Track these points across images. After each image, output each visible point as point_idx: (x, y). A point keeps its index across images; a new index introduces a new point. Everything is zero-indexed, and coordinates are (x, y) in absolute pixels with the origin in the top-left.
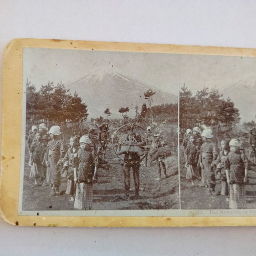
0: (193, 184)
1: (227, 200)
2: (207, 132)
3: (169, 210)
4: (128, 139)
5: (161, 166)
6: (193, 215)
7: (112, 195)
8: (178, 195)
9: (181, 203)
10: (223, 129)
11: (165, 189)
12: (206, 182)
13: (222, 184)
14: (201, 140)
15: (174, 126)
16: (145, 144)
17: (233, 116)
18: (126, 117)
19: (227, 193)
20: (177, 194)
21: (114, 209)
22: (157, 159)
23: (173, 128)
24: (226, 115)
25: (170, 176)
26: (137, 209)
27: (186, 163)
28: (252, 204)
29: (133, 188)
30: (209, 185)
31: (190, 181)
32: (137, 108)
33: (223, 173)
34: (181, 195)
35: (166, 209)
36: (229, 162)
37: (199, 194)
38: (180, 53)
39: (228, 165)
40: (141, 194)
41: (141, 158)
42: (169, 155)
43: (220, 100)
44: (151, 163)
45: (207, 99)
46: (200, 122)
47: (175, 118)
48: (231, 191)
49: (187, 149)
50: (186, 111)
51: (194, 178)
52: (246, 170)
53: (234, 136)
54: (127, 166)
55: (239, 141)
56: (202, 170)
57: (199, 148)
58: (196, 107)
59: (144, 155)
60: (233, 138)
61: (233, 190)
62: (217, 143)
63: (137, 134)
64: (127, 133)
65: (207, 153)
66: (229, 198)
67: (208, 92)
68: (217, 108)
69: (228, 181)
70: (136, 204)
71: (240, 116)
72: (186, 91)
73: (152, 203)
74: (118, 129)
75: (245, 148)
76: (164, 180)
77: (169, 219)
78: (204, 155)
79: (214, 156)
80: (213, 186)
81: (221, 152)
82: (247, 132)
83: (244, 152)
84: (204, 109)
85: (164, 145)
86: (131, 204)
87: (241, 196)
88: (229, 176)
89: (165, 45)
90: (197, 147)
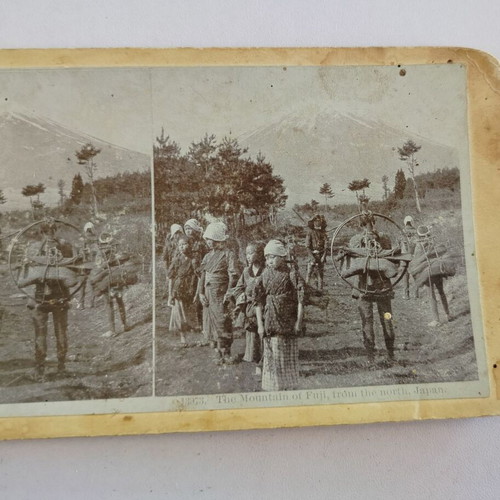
0: (183, 340)
1: (258, 371)
2: (215, 228)
3: (130, 399)
4: (43, 253)
5: (116, 306)
6: (182, 408)
7: (7, 373)
8: (150, 367)
9: (156, 384)
10: (251, 221)
11: (123, 354)
12: (211, 336)
13: (248, 338)
14: (202, 247)
15: (144, 220)
16: (79, 261)
17: (270, 193)
18: (37, 205)
19: (258, 357)
20: (147, 363)
21: (11, 402)
22: (105, 292)
23: (142, 223)
24: (255, 191)
25: (133, 327)
26: (59, 399)
27: (170, 298)
28: (312, 378)
29: (52, 356)
30: (219, 341)
31: (177, 335)
32: (61, 184)
33: (249, 314)
34: (157, 365)
35: (122, 396)
36: (263, 290)
37: (197, 361)
38: (150, 65)
39: (261, 295)
40: (70, 368)
41: (72, 290)
42: (133, 281)
43: (242, 161)
44: (92, 302)
45: (213, 160)
46: (200, 208)
47: (146, 202)
48: (266, 352)
49: (171, 267)
50: (169, 186)
51: (186, 328)
52: (300, 306)
53: (273, 234)
54: (40, 309)
55: (284, 243)
56: (205, 310)
57: (198, 263)
58: (191, 177)
59: (79, 285)
60: (272, 238)
61: (271, 349)
62: (237, 251)
63: (62, 241)
64: (40, 239)
65: (216, 272)
66: (261, 367)
67: (214, 145)
68: (236, 178)
69: (260, 331)
70: (58, 388)
71: (286, 193)
72: (167, 144)
73: (93, 386)
74: (21, 230)
75: (298, 258)
76: (122, 336)
77: (128, 419)
78: (209, 277)
79: (231, 279)
80: (227, 343)
81: (246, 270)
82: (301, 224)
83: (297, 268)
84: (208, 181)
85: (122, 261)
86: (48, 390)
87: (287, 363)
88: (263, 320)
89: (117, 51)
90: (194, 261)
